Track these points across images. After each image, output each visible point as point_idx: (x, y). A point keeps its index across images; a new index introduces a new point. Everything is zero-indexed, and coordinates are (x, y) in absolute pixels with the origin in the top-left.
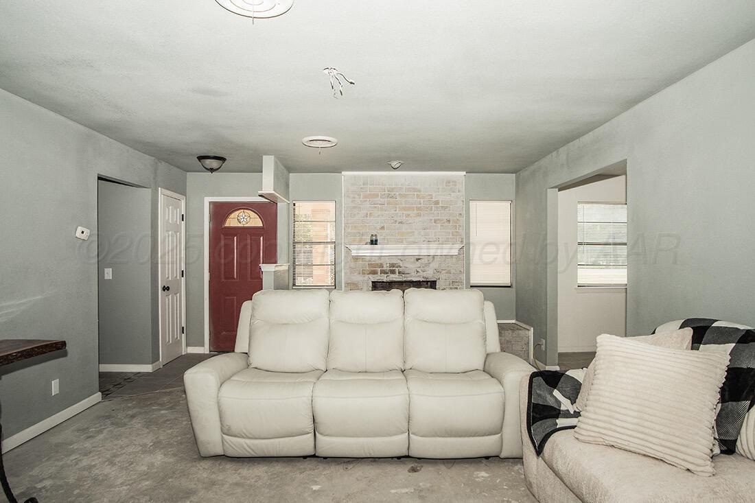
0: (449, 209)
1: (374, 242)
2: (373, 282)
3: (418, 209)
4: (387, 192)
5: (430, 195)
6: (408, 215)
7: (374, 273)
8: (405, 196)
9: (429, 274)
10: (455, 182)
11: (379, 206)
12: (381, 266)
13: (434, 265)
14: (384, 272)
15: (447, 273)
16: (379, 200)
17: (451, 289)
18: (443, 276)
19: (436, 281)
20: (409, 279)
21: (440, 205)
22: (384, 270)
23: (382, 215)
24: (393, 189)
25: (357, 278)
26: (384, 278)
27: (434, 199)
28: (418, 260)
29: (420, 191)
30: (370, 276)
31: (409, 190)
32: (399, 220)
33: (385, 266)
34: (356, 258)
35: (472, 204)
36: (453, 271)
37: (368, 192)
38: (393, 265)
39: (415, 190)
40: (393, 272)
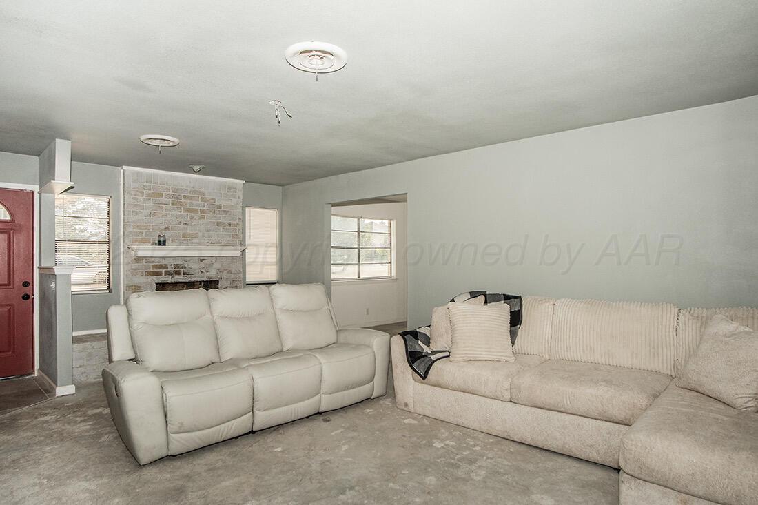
0: (229, 213)
1: (162, 243)
2: (157, 284)
3: (203, 212)
4: (171, 193)
5: (212, 199)
6: (192, 218)
7: (158, 274)
8: (190, 198)
9: (212, 274)
10: (236, 189)
11: (164, 206)
12: (166, 267)
13: (217, 265)
14: (168, 273)
15: (228, 272)
16: (164, 200)
17: (232, 287)
18: (225, 275)
19: (218, 281)
20: (193, 280)
21: (222, 209)
22: (168, 271)
23: (166, 216)
24: (178, 189)
25: (140, 280)
26: (169, 279)
27: (217, 203)
28: (202, 260)
29: (203, 194)
30: (154, 278)
31: (194, 192)
32: (184, 221)
33: (169, 267)
34: (138, 260)
35: (248, 210)
36: (233, 271)
37: (152, 191)
38: (177, 266)
39: (199, 193)
40: (178, 273)
